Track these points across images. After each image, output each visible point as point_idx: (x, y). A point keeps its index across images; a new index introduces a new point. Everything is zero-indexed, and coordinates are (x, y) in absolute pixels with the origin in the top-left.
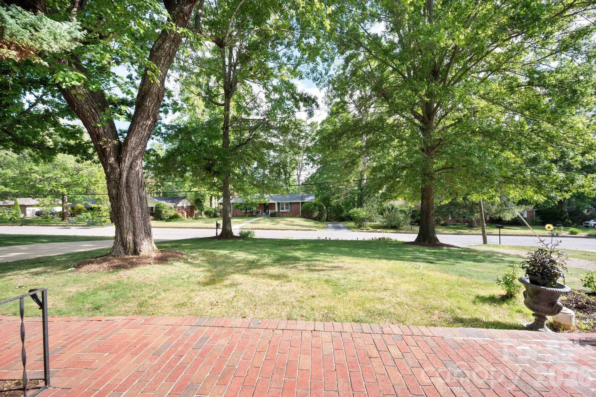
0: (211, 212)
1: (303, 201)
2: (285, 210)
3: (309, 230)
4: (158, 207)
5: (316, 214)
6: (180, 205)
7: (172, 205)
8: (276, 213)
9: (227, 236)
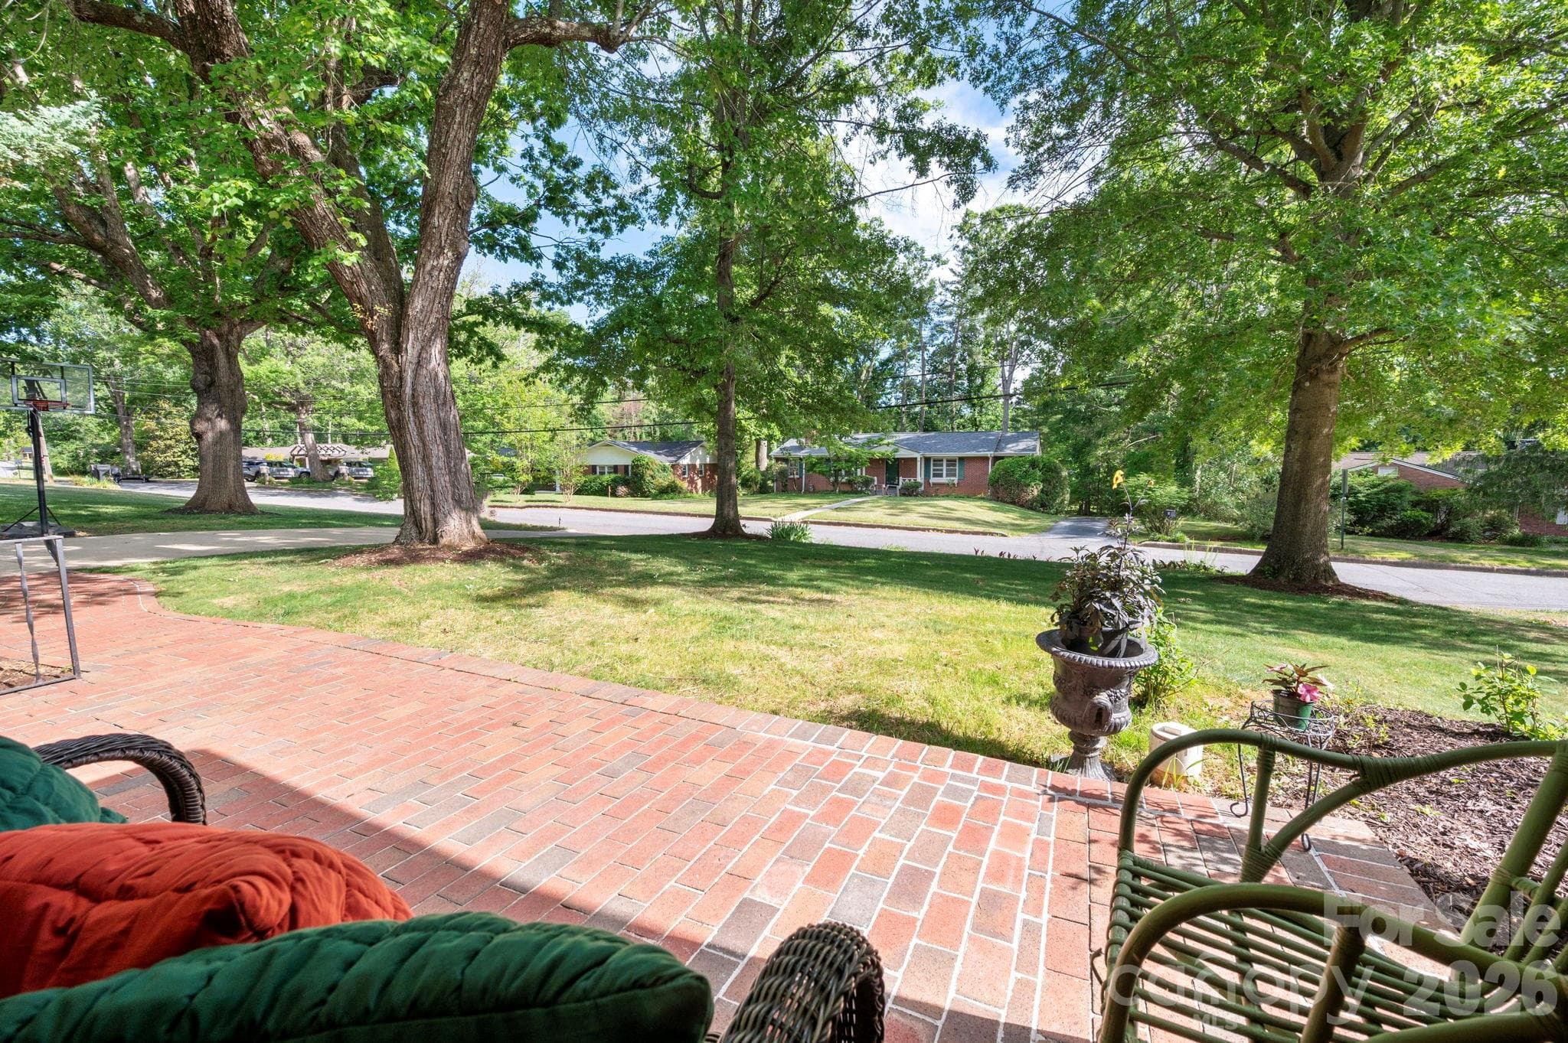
0: (753, 480)
1: (999, 453)
2: (944, 480)
3: (984, 534)
4: (637, 466)
5: (1035, 491)
6: (686, 461)
7: (666, 461)
8: (917, 485)
9: (724, 532)
